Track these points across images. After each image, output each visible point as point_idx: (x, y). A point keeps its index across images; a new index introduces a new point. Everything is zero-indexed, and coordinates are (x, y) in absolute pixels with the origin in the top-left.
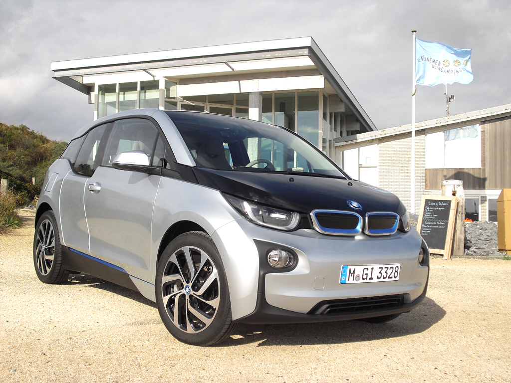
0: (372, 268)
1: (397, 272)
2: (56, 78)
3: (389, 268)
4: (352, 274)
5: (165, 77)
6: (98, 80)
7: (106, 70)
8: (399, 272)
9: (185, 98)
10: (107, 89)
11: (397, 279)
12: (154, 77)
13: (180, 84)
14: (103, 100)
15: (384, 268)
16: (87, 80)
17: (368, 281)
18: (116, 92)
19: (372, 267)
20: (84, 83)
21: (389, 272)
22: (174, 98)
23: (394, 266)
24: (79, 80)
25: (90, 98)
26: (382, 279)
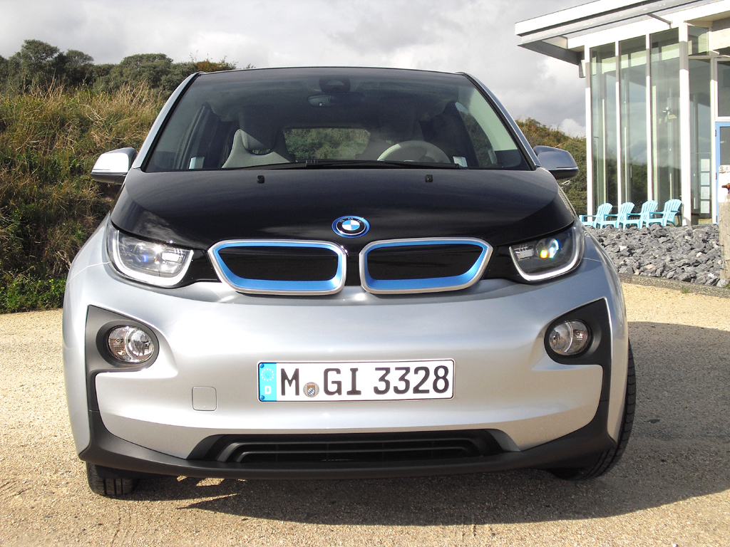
0: (354, 371)
1: (444, 378)
2: (524, 46)
3: (412, 371)
4: (290, 382)
5: (688, 22)
6: (588, 41)
7: (591, 24)
8: (450, 377)
9: (723, 51)
10: (603, 52)
11: (448, 394)
12: (670, 24)
13: (714, 29)
14: (599, 69)
15: (392, 370)
16: (573, 43)
17: (344, 396)
18: (614, 56)
19: (354, 366)
20: (569, 48)
21: (414, 379)
22: (705, 53)
23: (432, 366)
24: (562, 44)
25: (581, 70)
26: (391, 395)
